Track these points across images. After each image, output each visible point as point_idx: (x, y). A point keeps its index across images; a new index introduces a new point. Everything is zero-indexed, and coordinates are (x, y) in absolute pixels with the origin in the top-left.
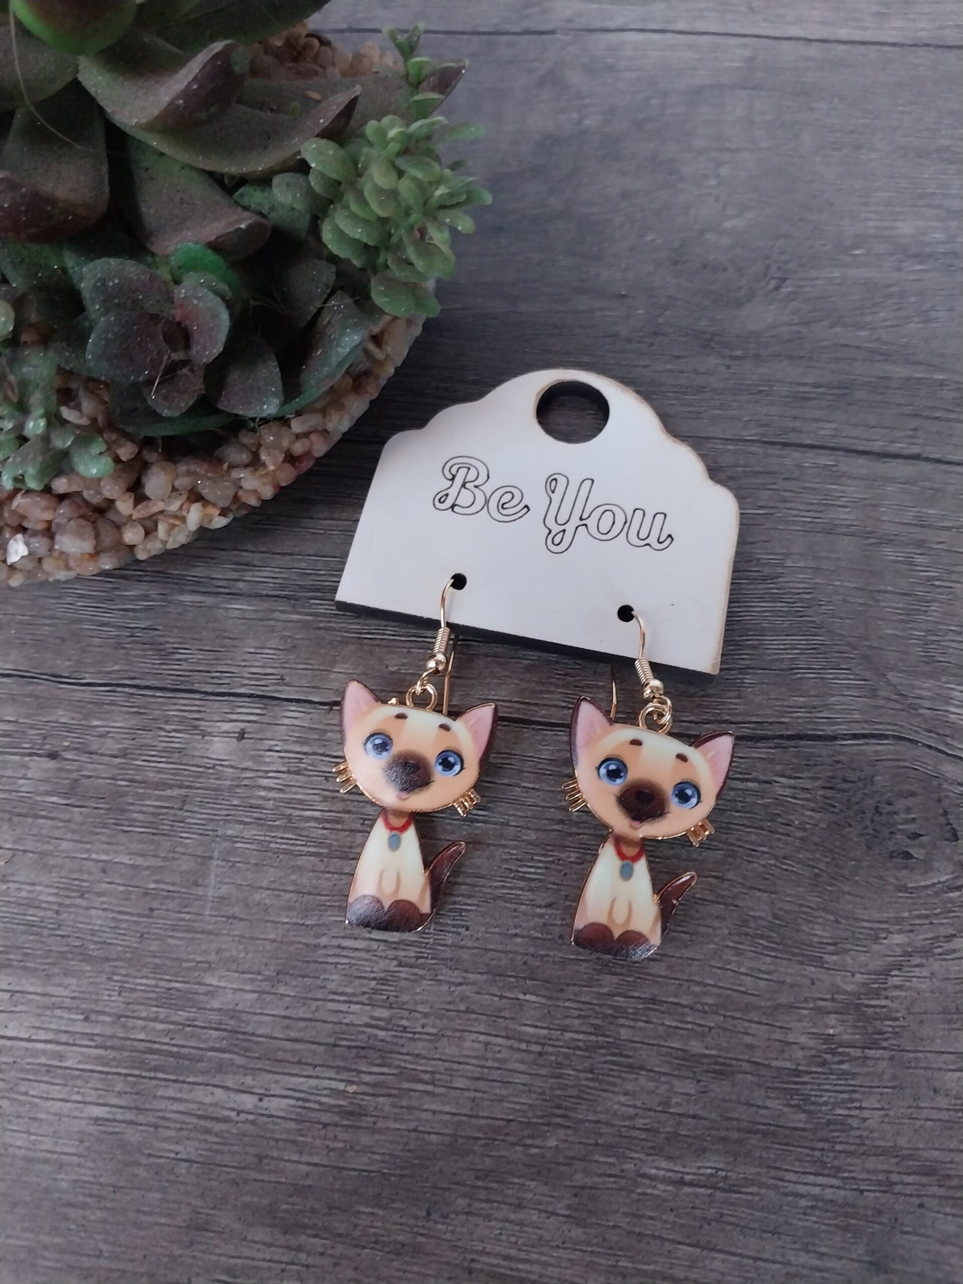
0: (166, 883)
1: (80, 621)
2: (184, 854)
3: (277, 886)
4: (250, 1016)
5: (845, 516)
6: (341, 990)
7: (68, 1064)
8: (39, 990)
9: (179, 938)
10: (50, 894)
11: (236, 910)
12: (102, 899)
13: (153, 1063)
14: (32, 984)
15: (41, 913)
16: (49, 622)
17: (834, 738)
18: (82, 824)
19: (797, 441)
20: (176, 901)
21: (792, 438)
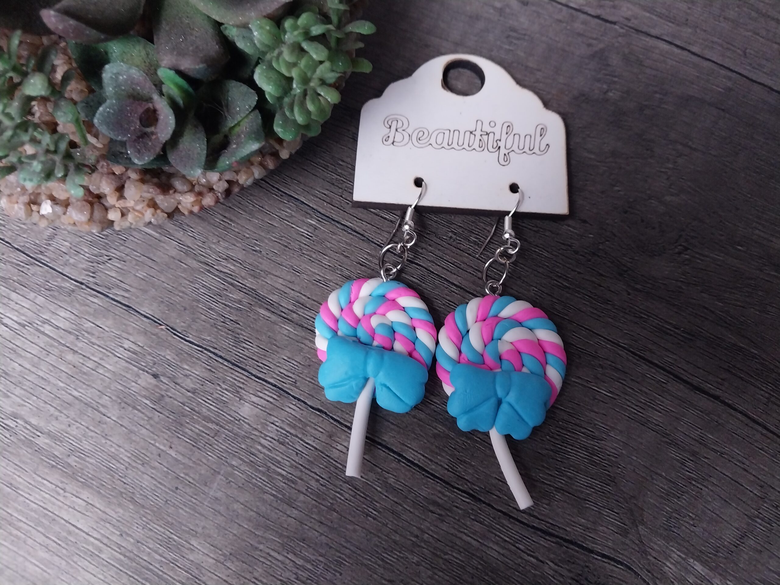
0: (190, 477)
1: (198, 301)
2: (205, 464)
3: (248, 505)
4: (207, 572)
5: (656, 417)
6: (260, 578)
7: (103, 556)
8: (102, 508)
9: (186, 512)
10: (126, 456)
11: (222, 509)
12: (153, 471)
13: (147, 576)
14: (99, 503)
15: (118, 465)
16: (181, 294)
17: (592, 551)
18: (157, 423)
19: (650, 359)
20: (192, 490)
21: (647, 355)
